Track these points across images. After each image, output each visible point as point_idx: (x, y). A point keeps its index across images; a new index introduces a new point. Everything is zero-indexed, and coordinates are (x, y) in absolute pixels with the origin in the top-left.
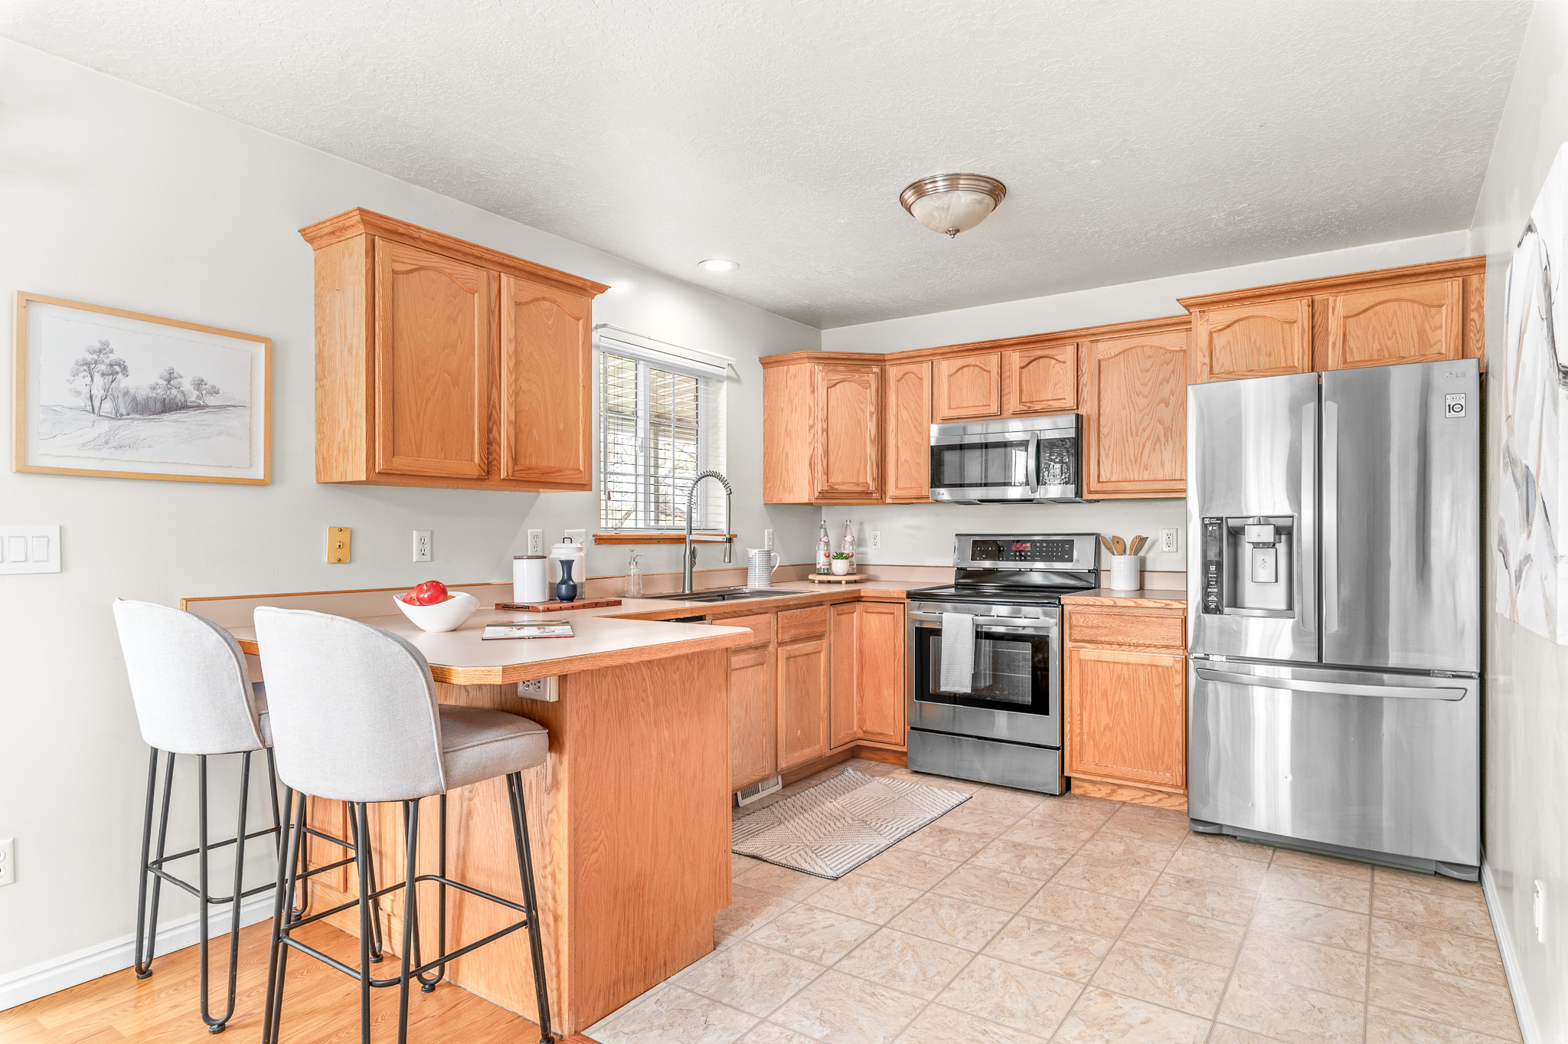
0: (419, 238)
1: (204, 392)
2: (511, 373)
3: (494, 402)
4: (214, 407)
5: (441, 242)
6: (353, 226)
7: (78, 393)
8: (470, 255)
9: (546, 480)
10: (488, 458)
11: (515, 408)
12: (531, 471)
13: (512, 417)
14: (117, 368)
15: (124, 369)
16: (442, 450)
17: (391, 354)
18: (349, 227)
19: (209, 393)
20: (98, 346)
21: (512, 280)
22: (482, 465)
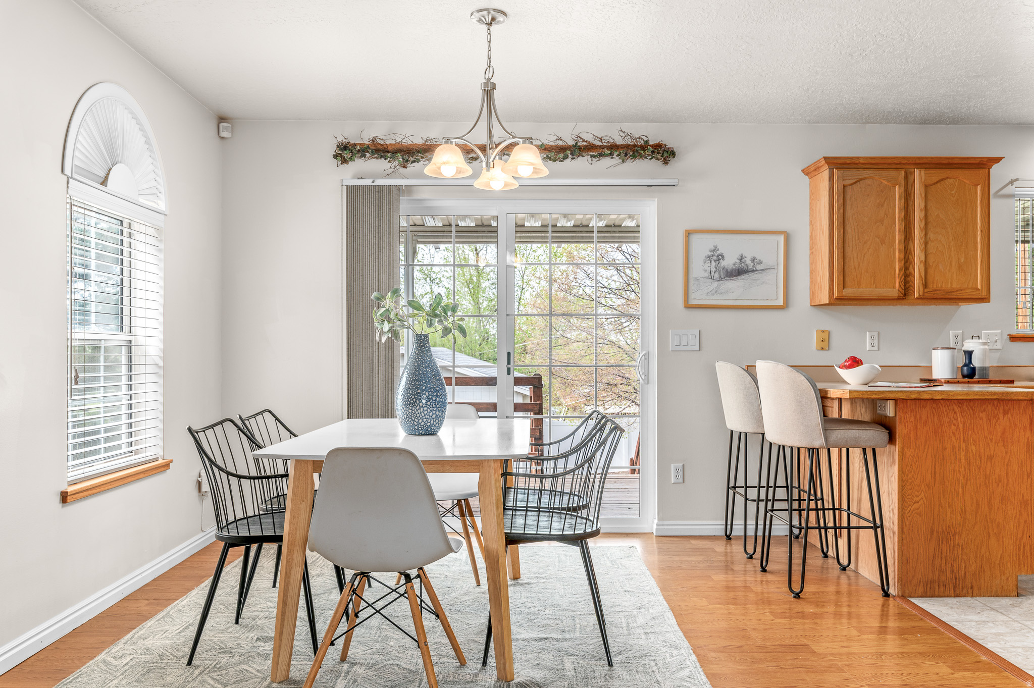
0: (860, 163)
1: (756, 263)
2: (922, 231)
3: (910, 250)
4: (760, 270)
5: (873, 161)
6: (823, 166)
7: (706, 270)
8: (892, 164)
9: (949, 297)
10: (905, 285)
11: (925, 252)
12: (938, 292)
13: (923, 258)
14: (720, 257)
15: (723, 257)
16: (874, 283)
17: (842, 232)
18: (821, 166)
19: (758, 264)
20: (713, 248)
21: (923, 172)
22: (901, 290)
